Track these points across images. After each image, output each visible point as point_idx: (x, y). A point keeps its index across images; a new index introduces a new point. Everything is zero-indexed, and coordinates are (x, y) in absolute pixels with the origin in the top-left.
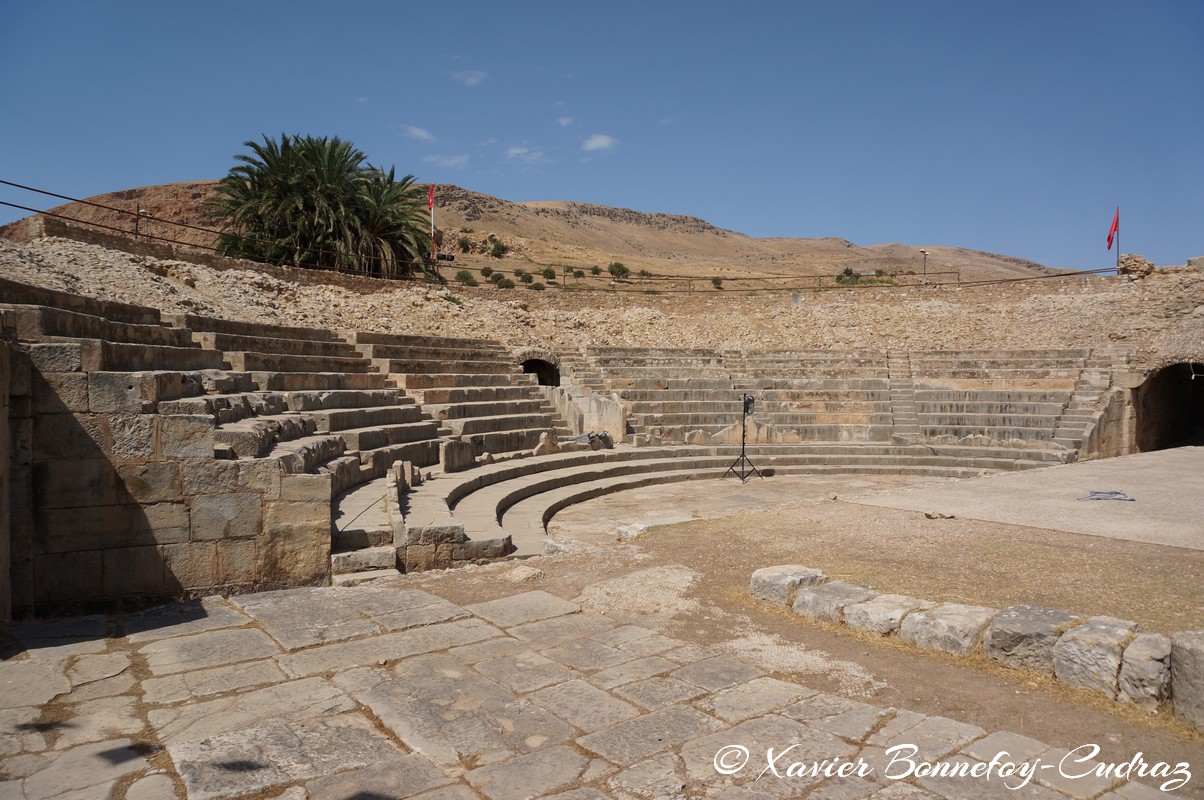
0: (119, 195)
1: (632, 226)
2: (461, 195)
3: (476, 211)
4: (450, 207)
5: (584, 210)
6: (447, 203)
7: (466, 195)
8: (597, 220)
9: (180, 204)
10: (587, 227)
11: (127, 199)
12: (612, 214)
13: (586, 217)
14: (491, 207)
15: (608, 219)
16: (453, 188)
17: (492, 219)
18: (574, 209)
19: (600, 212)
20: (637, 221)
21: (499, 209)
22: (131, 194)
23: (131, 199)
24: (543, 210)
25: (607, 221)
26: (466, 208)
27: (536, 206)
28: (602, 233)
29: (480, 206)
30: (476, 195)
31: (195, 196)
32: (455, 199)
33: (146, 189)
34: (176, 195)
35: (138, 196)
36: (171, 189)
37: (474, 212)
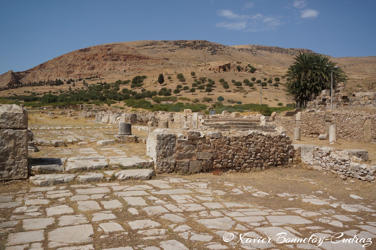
0: (81, 50)
1: (280, 54)
2: (209, 44)
3: (215, 51)
4: (204, 49)
5: (258, 48)
6: (203, 48)
7: (211, 44)
8: (264, 52)
9: (104, 53)
10: (260, 55)
11: (84, 52)
12: (270, 49)
13: (259, 51)
14: (221, 49)
15: (269, 52)
16: (205, 41)
17: (221, 54)
18: (254, 48)
19: (265, 49)
20: (282, 52)
21: (224, 49)
22: (86, 50)
23: (86, 51)
24: (241, 49)
25: (268, 53)
26: (211, 50)
27: (238, 47)
28: (266, 58)
29: (216, 48)
30: (214, 44)
31: (109, 50)
32: (206, 46)
33: (91, 48)
34: (102, 50)
35: (88, 51)
36: (100, 47)
37: (214, 51)
